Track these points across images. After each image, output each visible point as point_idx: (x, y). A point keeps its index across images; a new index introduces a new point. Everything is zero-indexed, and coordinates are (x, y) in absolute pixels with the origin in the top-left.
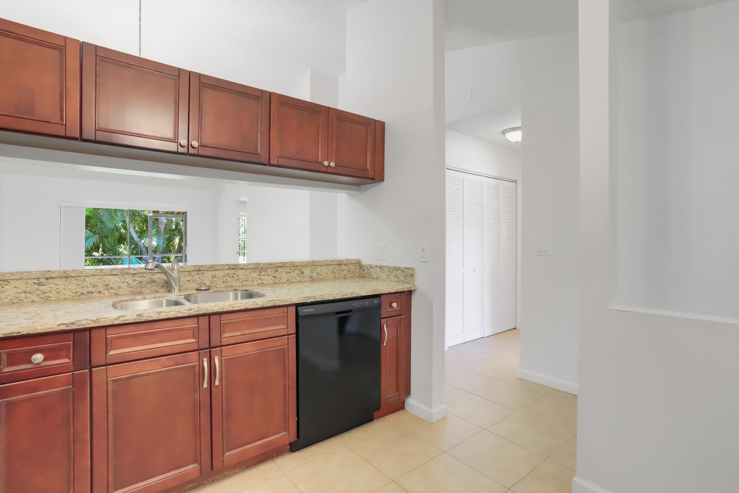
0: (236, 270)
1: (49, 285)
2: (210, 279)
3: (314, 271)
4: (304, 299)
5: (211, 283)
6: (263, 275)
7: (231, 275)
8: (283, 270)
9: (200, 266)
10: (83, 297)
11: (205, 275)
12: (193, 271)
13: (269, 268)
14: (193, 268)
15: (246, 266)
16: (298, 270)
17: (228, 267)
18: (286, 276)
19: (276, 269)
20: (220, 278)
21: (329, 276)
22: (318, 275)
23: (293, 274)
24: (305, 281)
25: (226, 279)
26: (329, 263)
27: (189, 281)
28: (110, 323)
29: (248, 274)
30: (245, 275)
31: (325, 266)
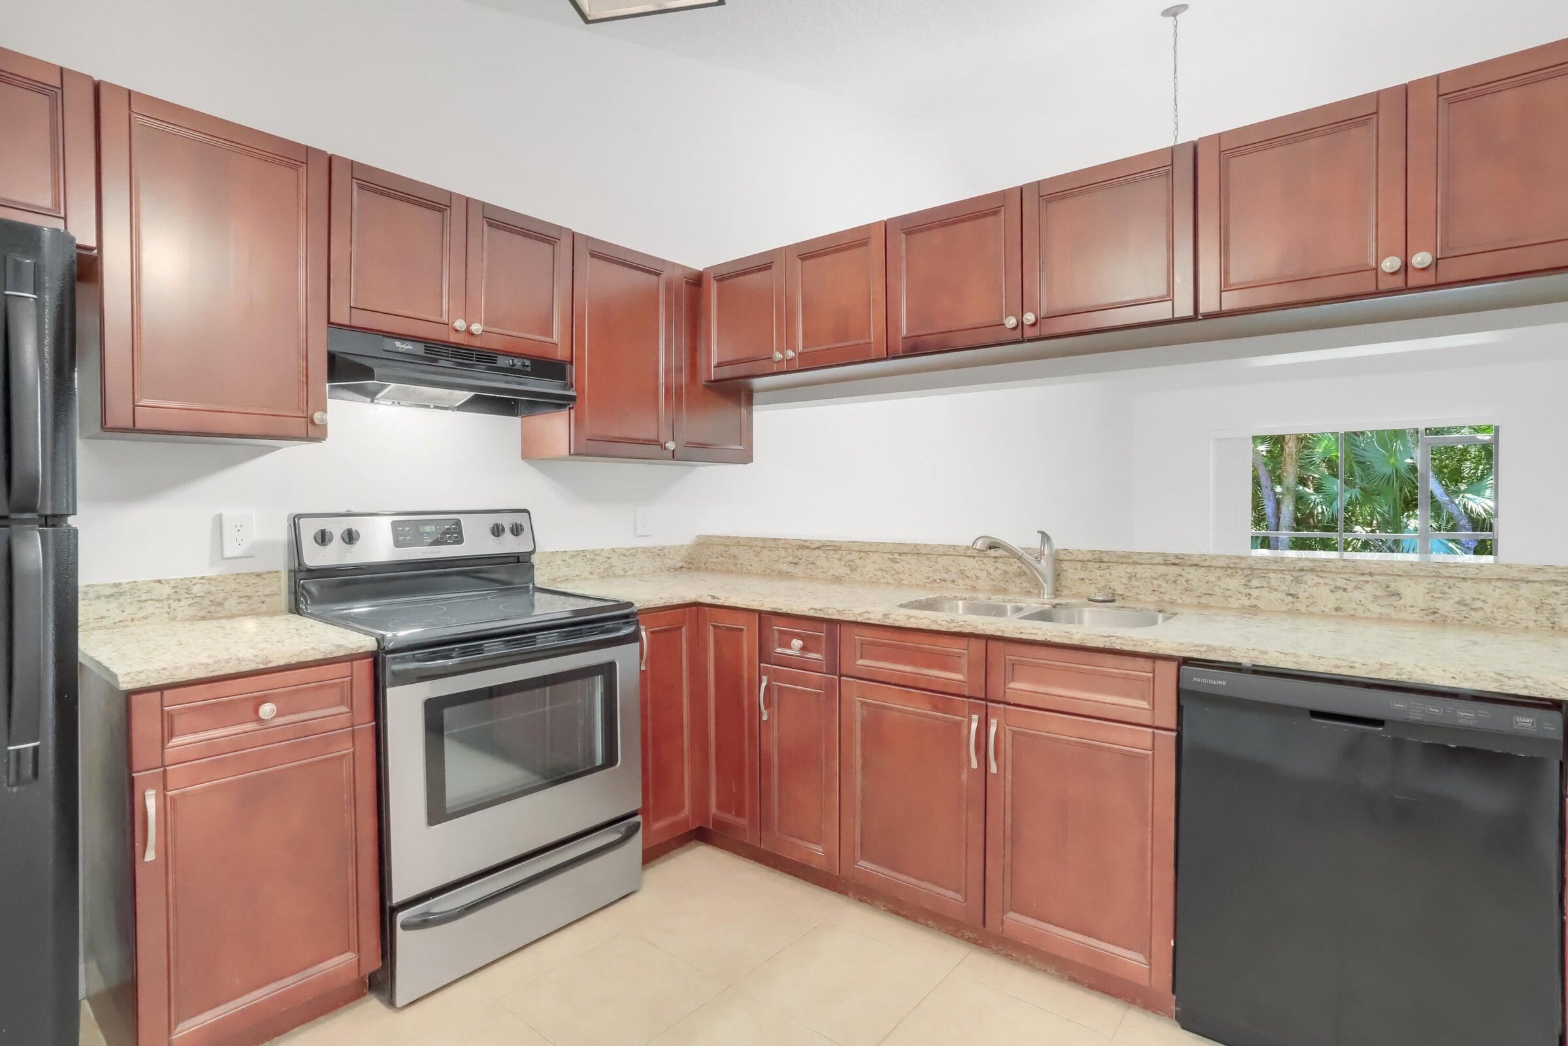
0: (1184, 568)
1: (902, 563)
2: (1124, 580)
3: (1447, 596)
4: (1192, 649)
5: (1127, 590)
6: (1257, 588)
7: (1171, 577)
8: (1321, 581)
9: (1101, 552)
10: (935, 585)
11: (1113, 572)
12: (1089, 561)
13: (1274, 571)
14: (1089, 556)
15: (1206, 560)
16: (1375, 585)
17: (1160, 558)
18: (1333, 597)
19: (1296, 574)
20: (1146, 582)
21: (1522, 616)
22: (1464, 608)
23: (1357, 595)
24: (1405, 621)
25: (1159, 586)
26: (1514, 574)
27: (1083, 579)
28: (853, 619)
29: (1213, 579)
30: (1207, 582)
31: (1499, 584)
